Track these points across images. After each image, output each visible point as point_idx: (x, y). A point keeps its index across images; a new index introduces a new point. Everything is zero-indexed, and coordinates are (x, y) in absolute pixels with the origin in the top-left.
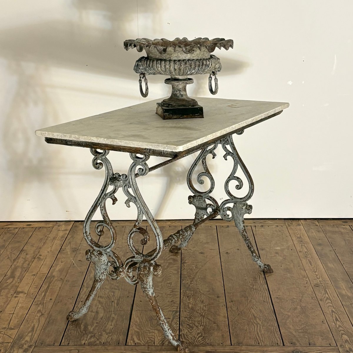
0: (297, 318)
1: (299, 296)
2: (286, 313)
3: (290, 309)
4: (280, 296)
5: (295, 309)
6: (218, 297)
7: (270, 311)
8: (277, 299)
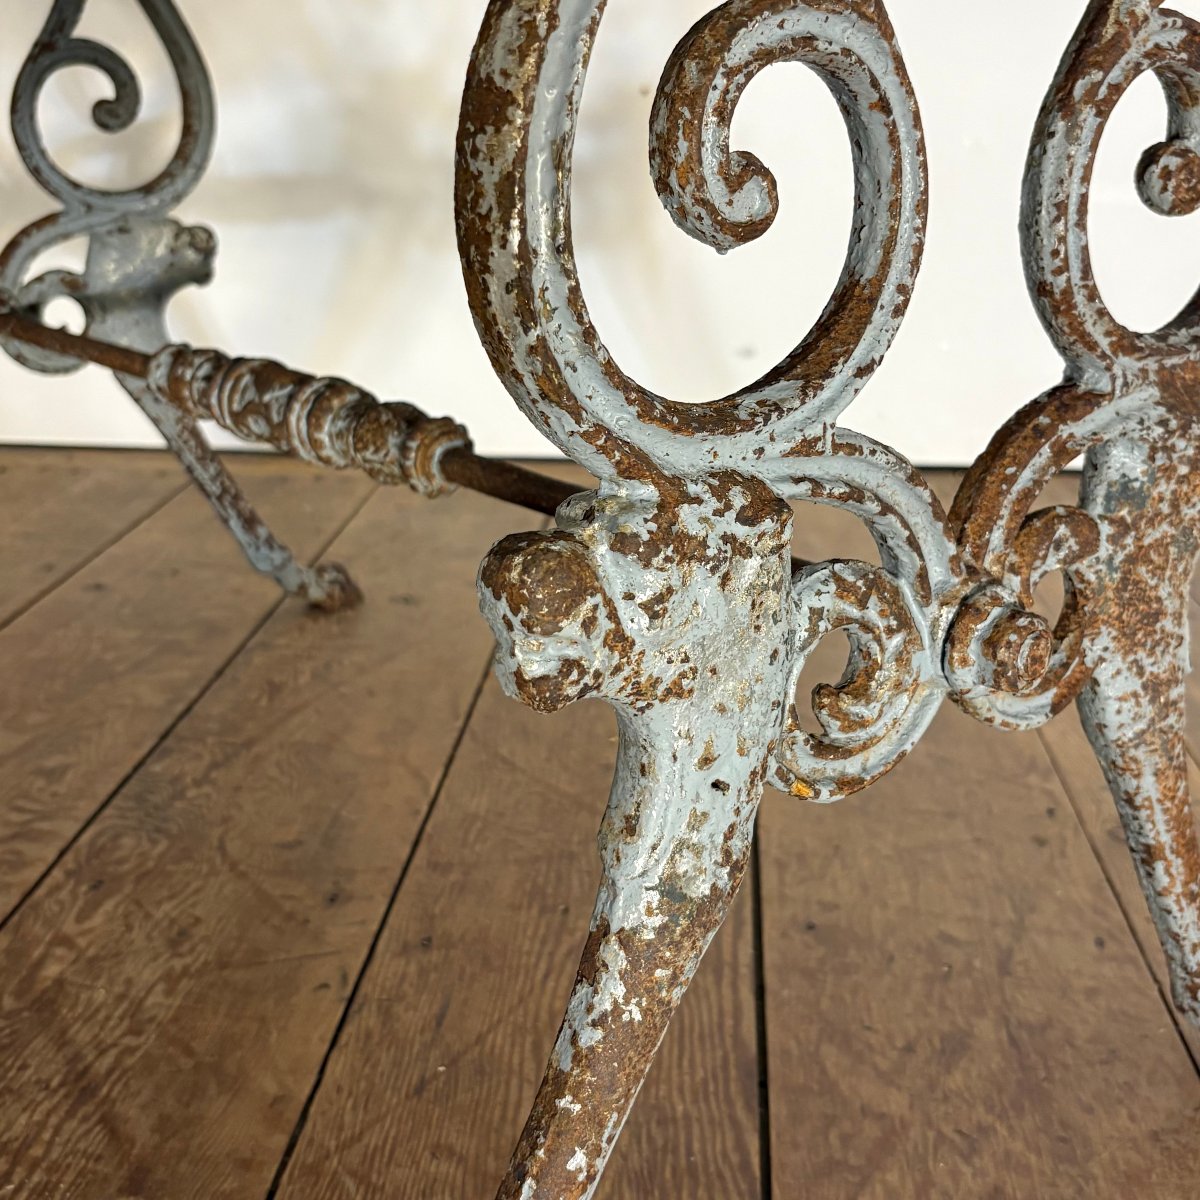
0: (967, 1159)
1: (994, 924)
2: (869, 1090)
3: (909, 1049)
4: (836, 907)
5: (955, 1047)
6: (333, 899)
7: (725, 1059)
8: (809, 938)
